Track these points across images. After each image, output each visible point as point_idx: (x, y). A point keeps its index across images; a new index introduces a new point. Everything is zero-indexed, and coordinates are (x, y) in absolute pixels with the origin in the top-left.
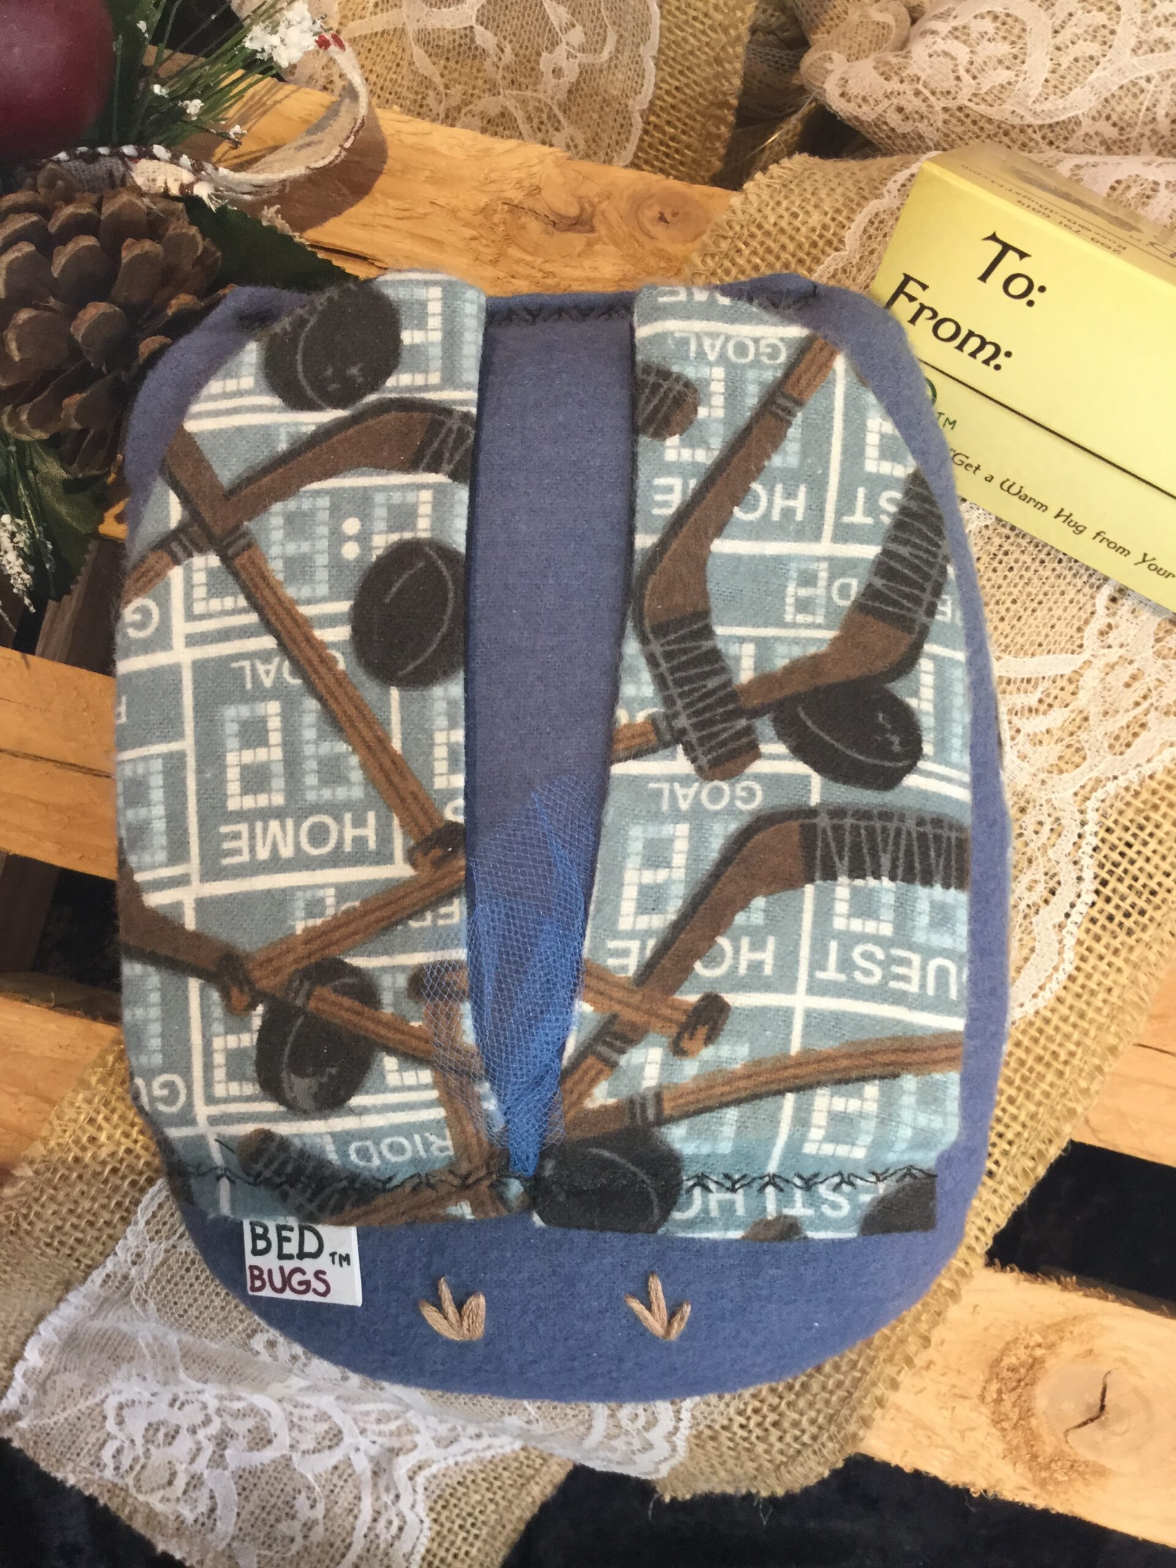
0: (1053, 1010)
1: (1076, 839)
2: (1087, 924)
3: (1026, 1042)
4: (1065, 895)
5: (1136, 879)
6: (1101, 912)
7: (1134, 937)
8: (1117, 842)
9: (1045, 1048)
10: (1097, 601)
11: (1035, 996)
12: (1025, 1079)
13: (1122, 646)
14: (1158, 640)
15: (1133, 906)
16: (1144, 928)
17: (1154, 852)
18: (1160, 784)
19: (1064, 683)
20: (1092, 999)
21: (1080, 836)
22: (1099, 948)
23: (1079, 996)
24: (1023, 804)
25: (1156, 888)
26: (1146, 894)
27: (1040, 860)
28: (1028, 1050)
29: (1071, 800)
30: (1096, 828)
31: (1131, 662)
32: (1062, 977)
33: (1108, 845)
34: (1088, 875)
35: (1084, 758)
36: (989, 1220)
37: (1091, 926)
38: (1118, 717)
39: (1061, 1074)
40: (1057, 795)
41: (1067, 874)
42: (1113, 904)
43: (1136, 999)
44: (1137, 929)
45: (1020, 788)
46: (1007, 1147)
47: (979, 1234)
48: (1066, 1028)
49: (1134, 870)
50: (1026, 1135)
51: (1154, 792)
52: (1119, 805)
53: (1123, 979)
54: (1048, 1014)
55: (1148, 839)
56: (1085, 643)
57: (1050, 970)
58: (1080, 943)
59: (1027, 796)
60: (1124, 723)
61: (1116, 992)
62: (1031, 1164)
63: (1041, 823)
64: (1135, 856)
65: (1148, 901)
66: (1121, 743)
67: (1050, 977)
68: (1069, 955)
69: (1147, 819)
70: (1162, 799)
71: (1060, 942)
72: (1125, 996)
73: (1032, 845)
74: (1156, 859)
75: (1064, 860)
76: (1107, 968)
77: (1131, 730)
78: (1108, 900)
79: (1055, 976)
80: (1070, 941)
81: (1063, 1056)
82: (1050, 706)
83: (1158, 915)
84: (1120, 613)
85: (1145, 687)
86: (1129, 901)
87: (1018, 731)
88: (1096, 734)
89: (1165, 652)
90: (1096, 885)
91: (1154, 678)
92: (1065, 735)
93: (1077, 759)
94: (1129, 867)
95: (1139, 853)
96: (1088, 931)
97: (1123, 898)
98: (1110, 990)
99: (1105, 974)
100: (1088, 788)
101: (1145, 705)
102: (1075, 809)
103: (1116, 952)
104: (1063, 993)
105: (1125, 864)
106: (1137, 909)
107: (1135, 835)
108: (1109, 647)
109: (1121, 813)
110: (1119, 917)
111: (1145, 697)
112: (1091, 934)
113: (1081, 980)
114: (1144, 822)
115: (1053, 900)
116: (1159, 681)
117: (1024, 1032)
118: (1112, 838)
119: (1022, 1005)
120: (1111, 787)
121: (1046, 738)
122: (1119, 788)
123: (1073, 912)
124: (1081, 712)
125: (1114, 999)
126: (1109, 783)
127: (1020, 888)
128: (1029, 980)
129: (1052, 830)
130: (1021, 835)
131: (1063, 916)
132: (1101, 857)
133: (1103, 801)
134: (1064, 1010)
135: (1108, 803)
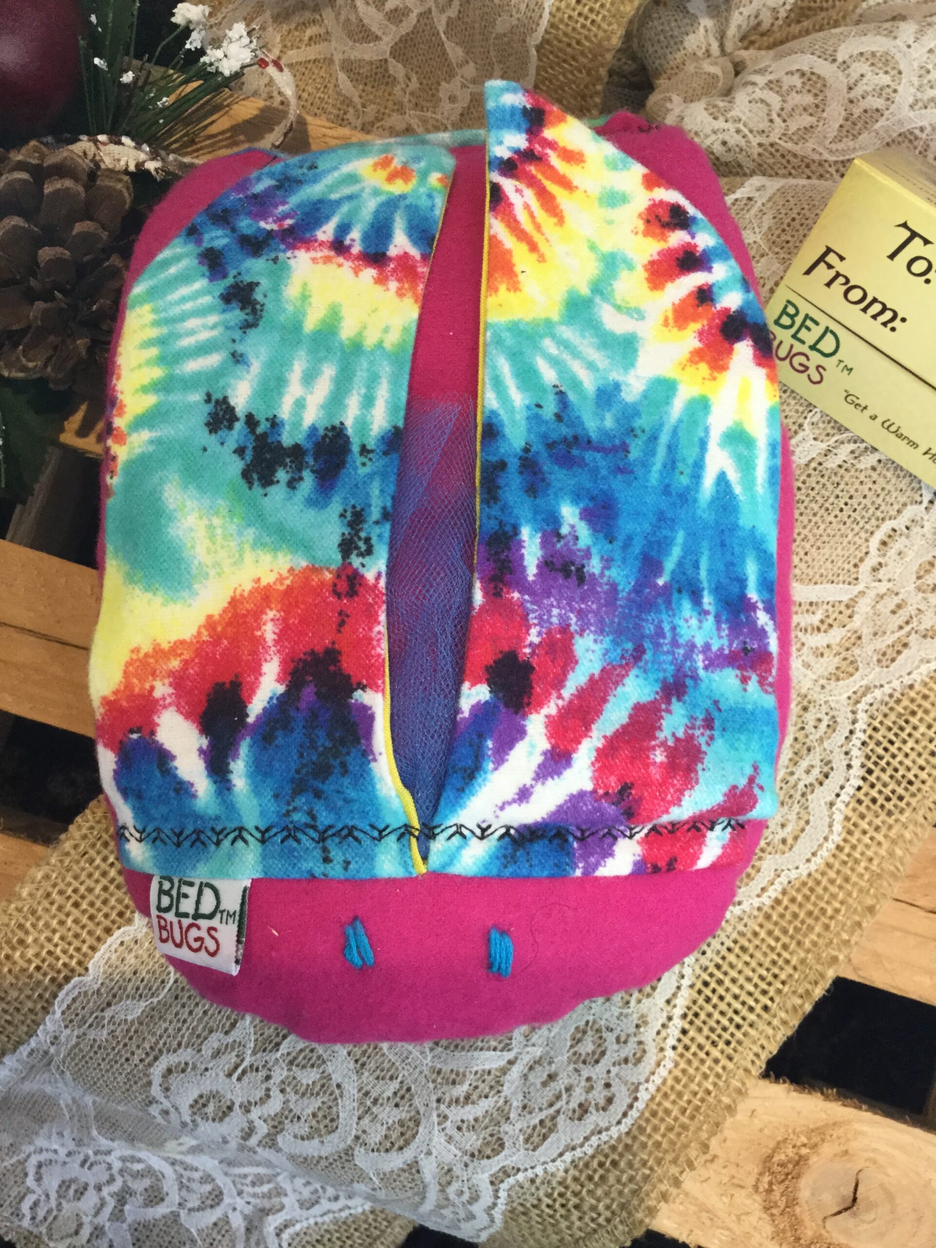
0: (823, 874)
1: (847, 734)
2: (853, 804)
3: (799, 898)
4: (836, 778)
5: (896, 770)
6: (866, 794)
7: (893, 817)
8: (881, 739)
9: (815, 905)
10: (870, 544)
11: (808, 861)
12: (796, 929)
13: (889, 580)
14: (919, 578)
15: (893, 792)
16: (902, 811)
17: (912, 749)
18: (918, 693)
19: (842, 608)
20: (856, 866)
21: (851, 732)
22: (864, 825)
23: (845, 863)
24: (805, 703)
25: (913, 779)
26: (904, 784)
27: (818, 749)
28: (801, 906)
29: (845, 702)
30: (865, 727)
31: (897, 594)
32: (831, 845)
33: (874, 741)
34: (856, 763)
35: (857, 669)
36: (763, 1048)
37: (857, 806)
38: (885, 637)
39: (827, 927)
40: (833, 698)
41: (839, 761)
42: (876, 789)
44: (896, 812)
45: (804, 691)
46: (780, 986)
47: (754, 1058)
48: (834, 889)
49: (895, 763)
50: (796, 976)
51: (912, 700)
52: (885, 709)
53: (883, 852)
54: (819, 877)
55: (907, 738)
56: (860, 577)
57: (822, 840)
58: (847, 819)
59: (809, 697)
60: (890, 642)
61: (876, 862)
62: (799, 1001)
63: (819, 720)
64: (896, 752)
65: (906, 789)
66: (887, 658)
67: (820, 846)
68: (837, 827)
69: (907, 722)
70: (919, 706)
71: (830, 817)
72: (884, 865)
73: (811, 737)
74: (913, 755)
75: (837, 750)
76: (869, 841)
77: (896, 648)
78: (872, 786)
79: (826, 845)
80: (838, 817)
81: (830, 912)
82: (831, 626)
83: (914, 801)
84: (888, 554)
85: (908, 614)
86: (890, 788)
87: (803, 644)
88: (868, 649)
89: (925, 587)
90: (862, 772)
91: (915, 607)
92: (841, 650)
93: (851, 670)
94: (891, 760)
95: (899, 749)
96: (854, 810)
97: (885, 785)
98: (871, 860)
99: (867, 846)
100: (859, 694)
101: (907, 629)
102: (848, 709)
103: (877, 829)
104: (832, 860)
105: (887, 757)
106: (897, 794)
107: (896, 735)
108: (880, 581)
109: (885, 716)
110: (881, 800)
111: (907, 623)
112: (857, 813)
113: (847, 850)
114: (904, 724)
115: (827, 782)
116: (919, 610)
117: (798, 890)
118: (878, 736)
119: (797, 868)
120: (878, 694)
121: (827, 652)
122: (884, 694)
123: (842, 793)
124: (856, 632)
125: (874, 867)
126: (876, 691)
127: (800, 771)
128: (804, 847)
129: (828, 726)
130: (803, 728)
131: (833, 796)
132: (868, 750)
133: (871, 705)
134: (832, 874)
135: (875, 707)
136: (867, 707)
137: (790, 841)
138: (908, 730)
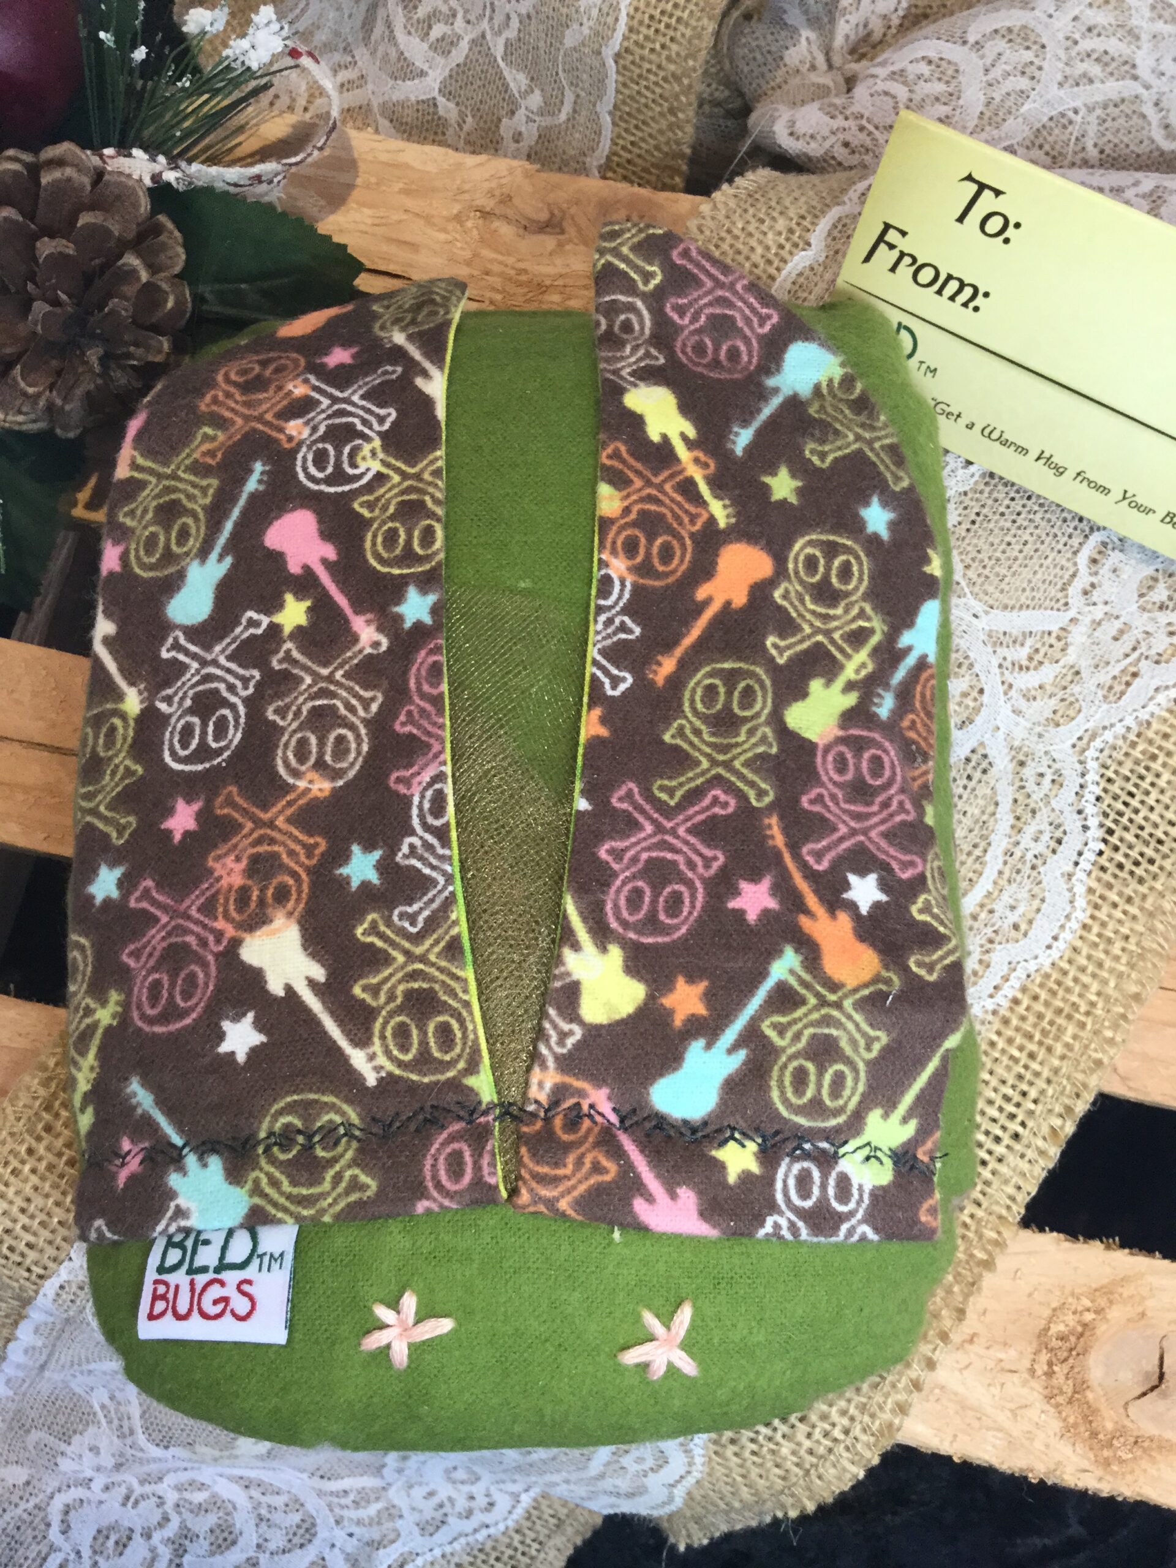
0: (1070, 962)
1: (1078, 789)
2: (1096, 872)
3: (1043, 995)
4: (1071, 843)
5: (1142, 828)
6: (1111, 860)
7: (1146, 885)
8: (1119, 792)
9: (1064, 1000)
10: (1078, 561)
11: (1049, 947)
12: (1045, 1033)
13: (1106, 603)
14: (1141, 596)
15: (1142, 854)
16: (1155, 877)
17: (1158, 801)
18: (1157, 732)
19: (1053, 640)
20: (1110, 948)
21: (1082, 786)
22: (1112, 896)
23: (1095, 945)
24: (1021, 757)
25: (1163, 837)
26: (1153, 843)
27: (1044, 810)
28: (1046, 1003)
29: (1071, 751)
31: (1117, 617)
32: (1074, 925)
33: (1110, 795)
34: (1093, 822)
35: (1080, 711)
36: (1019, 1188)
37: (1101, 874)
38: (1109, 669)
39: (1082, 1025)
40: (1055, 747)
41: (1072, 823)
42: (1121, 852)
43: (1155, 946)
44: (1149, 878)
45: (1016, 743)
46: (1032, 1106)
47: (1009, 1202)
48: (1085, 979)
49: (1139, 819)
50: (1050, 1092)
52: (1119, 756)
53: (1140, 928)
54: (1065, 965)
55: (1150, 788)
56: (1070, 601)
57: (1063, 920)
58: (1091, 891)
59: (1025, 749)
60: (1115, 674)
61: (1133, 940)
62: (1057, 1122)
63: (1042, 775)
64: (1139, 806)
65: (1157, 850)
66: (1114, 693)
67: (1062, 927)
68: (1081, 902)
69: (1147, 769)
70: (1160, 748)
71: (1070, 890)
72: (1144, 943)
73: (1034, 797)
74: (1159, 808)
75: (1067, 810)
76: (1121, 916)
77: (1124, 679)
78: (1116, 849)
79: (1068, 925)
80: (1080, 889)
81: (1083, 1008)
82: (1041, 663)
83: (1167, 864)
84: (1101, 573)
85: (1134, 639)
86: (1137, 850)
87: (1011, 686)
88: (1090, 684)
89: (1150, 606)
90: (1101, 833)
91: (1141, 630)
92: (1057, 690)
93: (1071, 713)
94: (1133, 816)
95: (1142, 802)
96: (1099, 880)
97: (1131, 847)
98: (1127, 938)
99: (1120, 922)
100: (1085, 741)
101: (1135, 655)
102: (1075, 759)
103: (1129, 900)
104: (1079, 943)
105: (1128, 813)
106: (1146, 857)
107: (1136, 786)
108: (1094, 604)
109: (1120, 763)
110: (1129, 866)
111: (1134, 648)
112: (1103, 882)
113: (1096, 929)
114: (1143, 772)
115: (1061, 849)
116: (1147, 633)
117: (1042, 985)
118: (1115, 788)
119: (1036, 957)
120: (1108, 736)
121: (1039, 694)
122: (1115, 737)
123: (1081, 860)
124: (1072, 667)
125: (1132, 947)
126: (1107, 732)
127: (1026, 840)
128: (1042, 930)
129: (1053, 781)
130: (1023, 787)
131: (1071, 864)
132: (1104, 807)
133: (1102, 751)
134: (1082, 961)
135: (1106, 753)
136: (1097, 754)
137: (1023, 927)
138: (1150, 778)
